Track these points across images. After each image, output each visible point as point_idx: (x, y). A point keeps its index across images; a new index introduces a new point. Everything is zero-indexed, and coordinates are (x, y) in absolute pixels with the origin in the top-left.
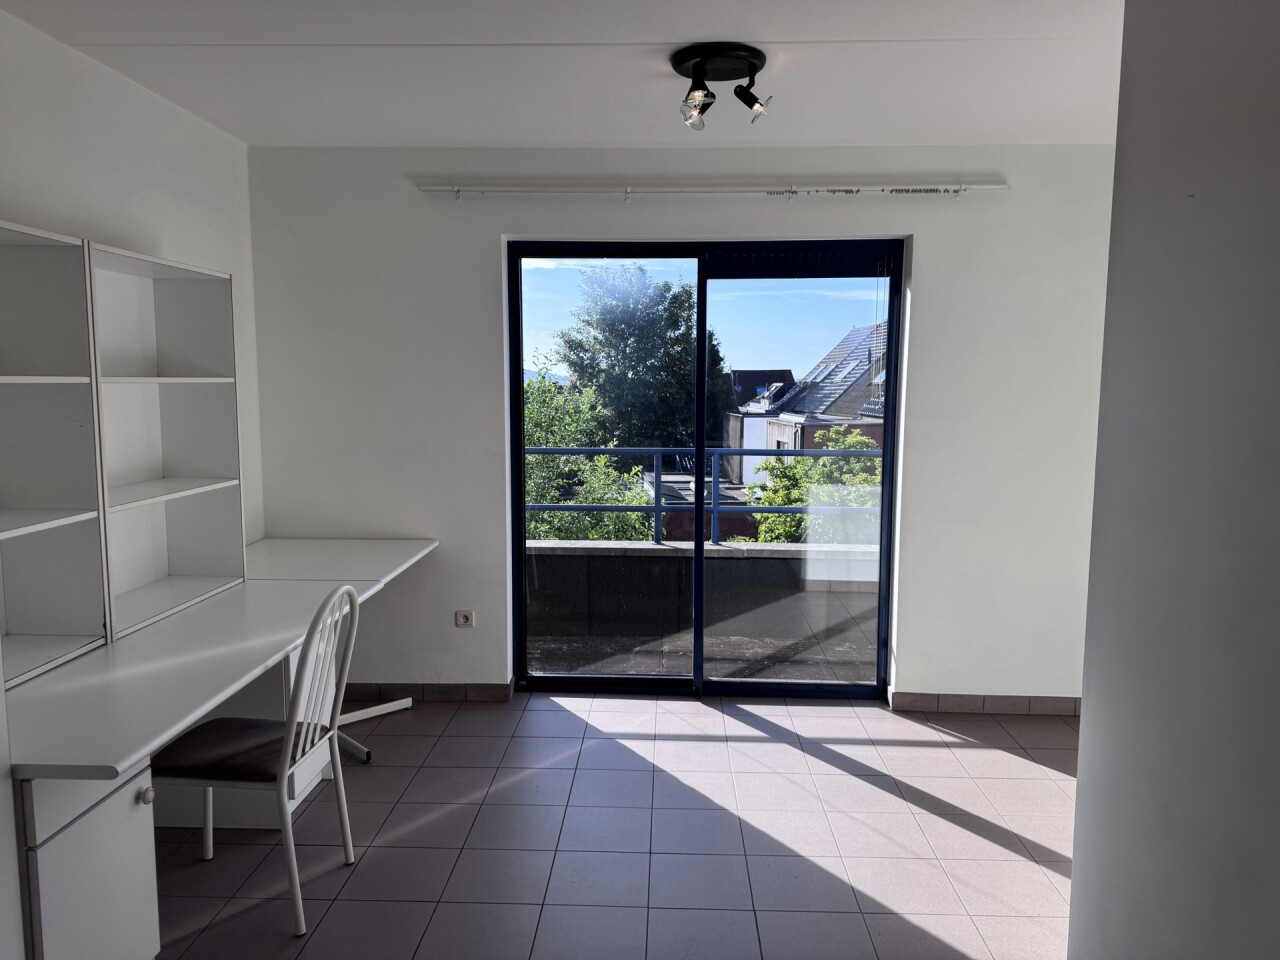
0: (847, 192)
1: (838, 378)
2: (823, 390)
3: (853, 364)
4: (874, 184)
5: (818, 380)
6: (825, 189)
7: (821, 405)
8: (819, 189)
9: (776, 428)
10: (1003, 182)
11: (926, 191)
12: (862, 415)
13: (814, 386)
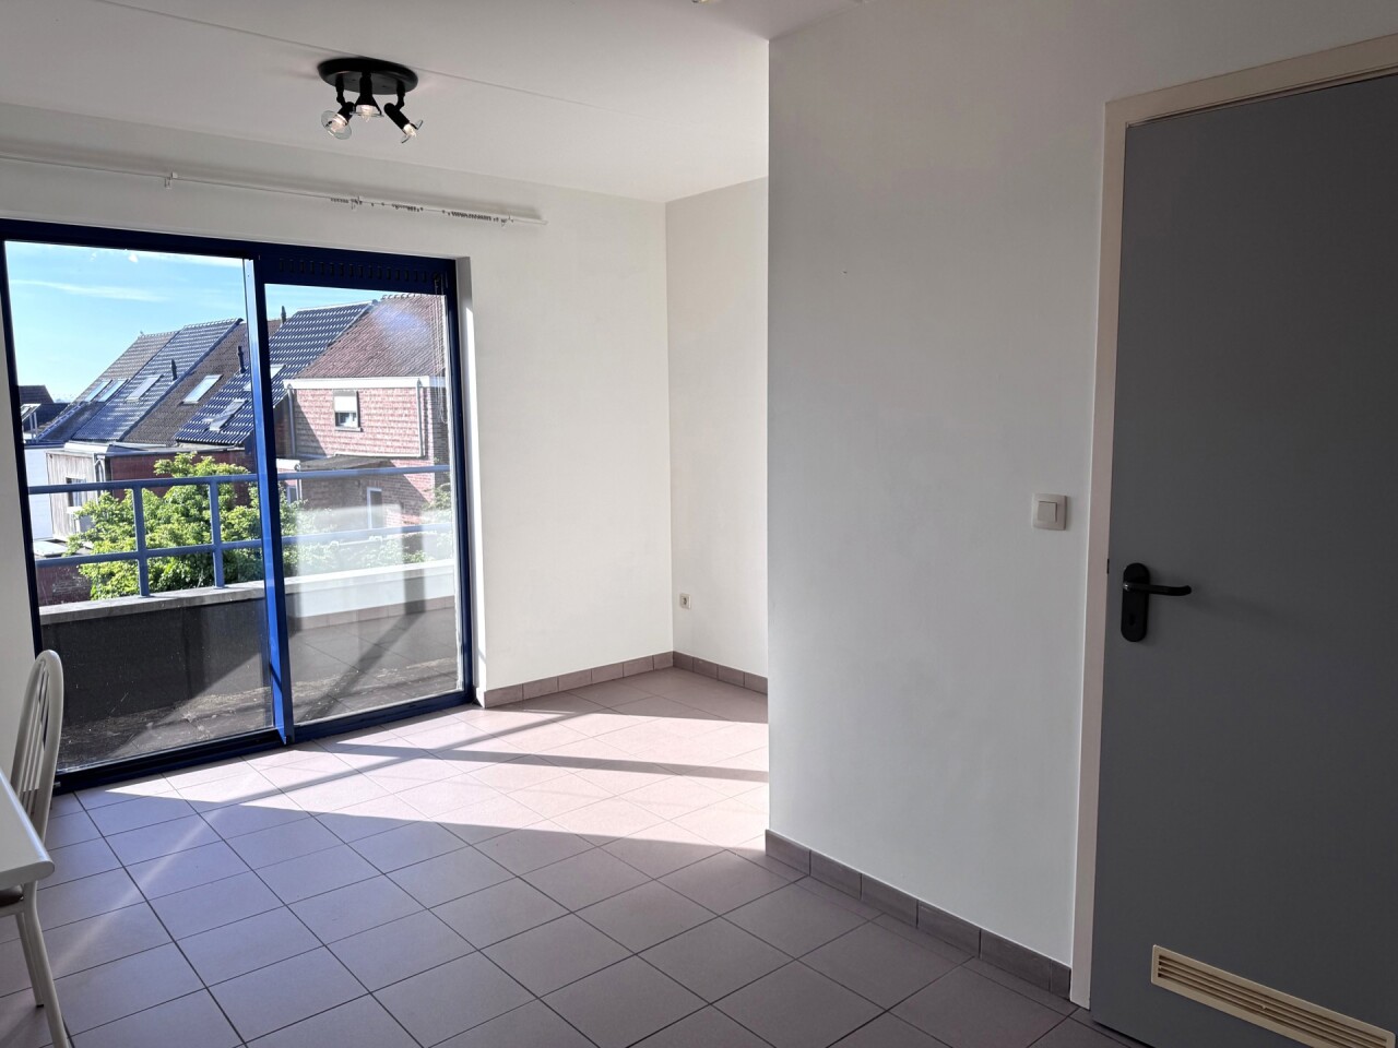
0: (409, 208)
1: (134, 396)
2: (113, 411)
3: (152, 379)
4: (439, 205)
5: (104, 398)
6: (391, 203)
7: (115, 430)
8: (386, 203)
9: (63, 460)
10: (537, 217)
11: (480, 217)
12: (178, 441)
13: (96, 408)
